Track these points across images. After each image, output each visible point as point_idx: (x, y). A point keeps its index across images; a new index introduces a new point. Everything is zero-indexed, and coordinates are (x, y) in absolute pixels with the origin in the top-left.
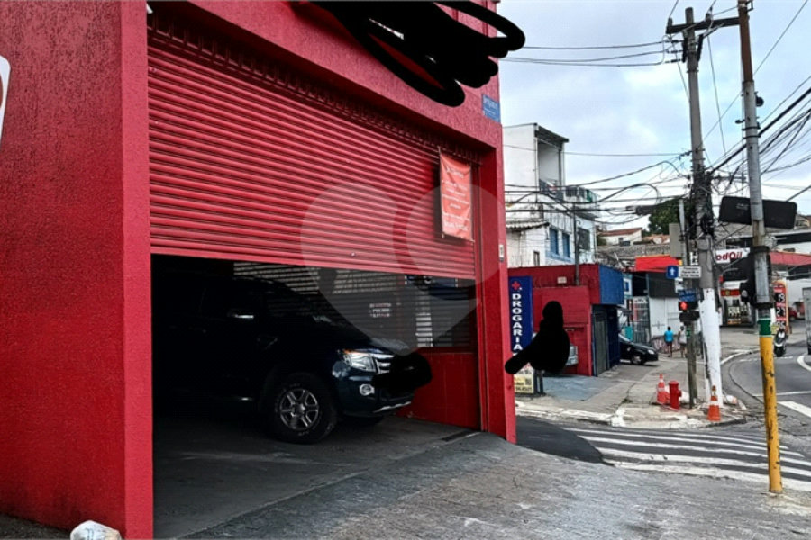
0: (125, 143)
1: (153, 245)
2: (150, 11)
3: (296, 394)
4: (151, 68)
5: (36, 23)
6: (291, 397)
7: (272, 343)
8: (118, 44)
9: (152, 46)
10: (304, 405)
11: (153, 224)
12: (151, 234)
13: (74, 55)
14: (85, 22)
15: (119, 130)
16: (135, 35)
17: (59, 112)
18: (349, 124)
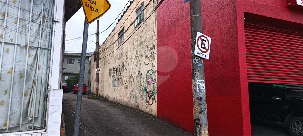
0: (240, 54)
1: (248, 79)
2: (245, 19)
3: (297, 123)
4: (246, 33)
5: (217, 27)
6: (296, 124)
7: (287, 107)
8: (237, 29)
9: (246, 27)
10: (301, 127)
11: (248, 74)
12: (248, 77)
13: (226, 33)
14: (228, 25)
15: (238, 50)
16: (241, 26)
17: (223, 48)
18: (297, 36)
